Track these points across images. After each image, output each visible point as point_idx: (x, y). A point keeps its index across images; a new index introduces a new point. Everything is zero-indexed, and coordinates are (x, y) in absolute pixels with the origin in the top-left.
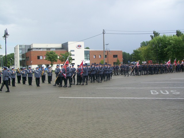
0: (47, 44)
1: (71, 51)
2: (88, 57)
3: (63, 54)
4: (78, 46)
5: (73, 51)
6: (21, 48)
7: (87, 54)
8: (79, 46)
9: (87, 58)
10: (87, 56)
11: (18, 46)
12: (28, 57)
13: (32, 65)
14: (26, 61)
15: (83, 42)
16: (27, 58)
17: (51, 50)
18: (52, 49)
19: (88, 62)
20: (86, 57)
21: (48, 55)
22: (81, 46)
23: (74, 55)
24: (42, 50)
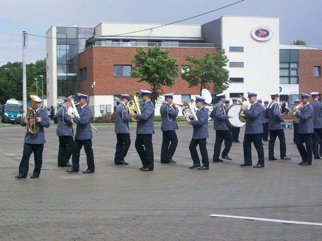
0: (149, 26)
1: (233, 49)
2: (293, 73)
3: (197, 58)
4: (257, 33)
5: (240, 49)
6: (63, 36)
7: (289, 63)
8: (262, 33)
9: (289, 77)
10: (289, 69)
11: (54, 30)
12: (86, 68)
13: (95, 97)
14: (79, 81)
15: (277, 20)
16: (81, 70)
17: (164, 45)
18: (166, 43)
19: (292, 89)
20: (286, 73)
21: (143, 61)
22: (268, 34)
23: (240, 65)
24: (129, 44)
